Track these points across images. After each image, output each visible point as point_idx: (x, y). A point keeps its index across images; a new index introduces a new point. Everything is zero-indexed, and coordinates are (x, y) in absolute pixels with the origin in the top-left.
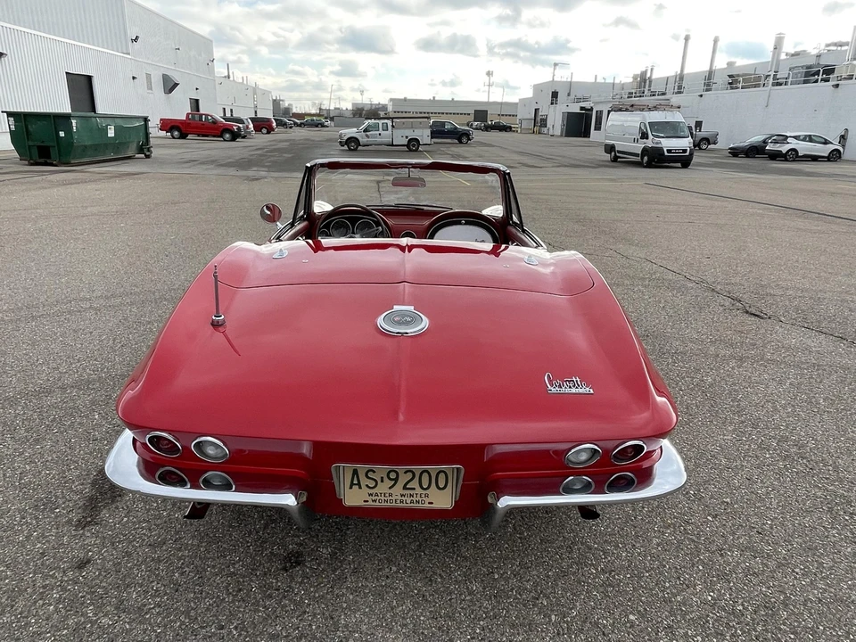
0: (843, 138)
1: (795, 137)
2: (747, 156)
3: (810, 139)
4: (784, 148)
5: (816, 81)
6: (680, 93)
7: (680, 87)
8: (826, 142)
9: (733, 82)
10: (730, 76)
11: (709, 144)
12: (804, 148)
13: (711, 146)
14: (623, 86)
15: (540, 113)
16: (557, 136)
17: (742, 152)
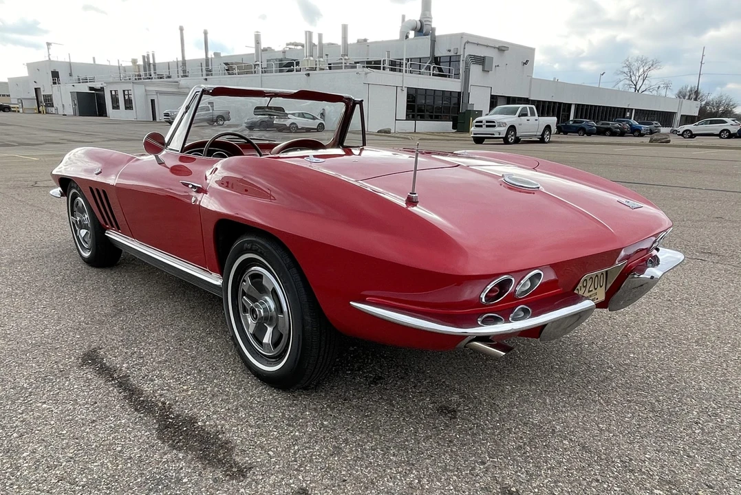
0: (322, 114)
2: (261, 129)
3: (302, 115)
4: (288, 123)
5: (292, 71)
6: (186, 76)
7: (184, 71)
8: (313, 118)
9: (229, 68)
10: (226, 64)
12: (302, 122)
13: (226, 122)
14: (125, 69)
15: (42, 94)
16: (70, 116)
17: (256, 126)
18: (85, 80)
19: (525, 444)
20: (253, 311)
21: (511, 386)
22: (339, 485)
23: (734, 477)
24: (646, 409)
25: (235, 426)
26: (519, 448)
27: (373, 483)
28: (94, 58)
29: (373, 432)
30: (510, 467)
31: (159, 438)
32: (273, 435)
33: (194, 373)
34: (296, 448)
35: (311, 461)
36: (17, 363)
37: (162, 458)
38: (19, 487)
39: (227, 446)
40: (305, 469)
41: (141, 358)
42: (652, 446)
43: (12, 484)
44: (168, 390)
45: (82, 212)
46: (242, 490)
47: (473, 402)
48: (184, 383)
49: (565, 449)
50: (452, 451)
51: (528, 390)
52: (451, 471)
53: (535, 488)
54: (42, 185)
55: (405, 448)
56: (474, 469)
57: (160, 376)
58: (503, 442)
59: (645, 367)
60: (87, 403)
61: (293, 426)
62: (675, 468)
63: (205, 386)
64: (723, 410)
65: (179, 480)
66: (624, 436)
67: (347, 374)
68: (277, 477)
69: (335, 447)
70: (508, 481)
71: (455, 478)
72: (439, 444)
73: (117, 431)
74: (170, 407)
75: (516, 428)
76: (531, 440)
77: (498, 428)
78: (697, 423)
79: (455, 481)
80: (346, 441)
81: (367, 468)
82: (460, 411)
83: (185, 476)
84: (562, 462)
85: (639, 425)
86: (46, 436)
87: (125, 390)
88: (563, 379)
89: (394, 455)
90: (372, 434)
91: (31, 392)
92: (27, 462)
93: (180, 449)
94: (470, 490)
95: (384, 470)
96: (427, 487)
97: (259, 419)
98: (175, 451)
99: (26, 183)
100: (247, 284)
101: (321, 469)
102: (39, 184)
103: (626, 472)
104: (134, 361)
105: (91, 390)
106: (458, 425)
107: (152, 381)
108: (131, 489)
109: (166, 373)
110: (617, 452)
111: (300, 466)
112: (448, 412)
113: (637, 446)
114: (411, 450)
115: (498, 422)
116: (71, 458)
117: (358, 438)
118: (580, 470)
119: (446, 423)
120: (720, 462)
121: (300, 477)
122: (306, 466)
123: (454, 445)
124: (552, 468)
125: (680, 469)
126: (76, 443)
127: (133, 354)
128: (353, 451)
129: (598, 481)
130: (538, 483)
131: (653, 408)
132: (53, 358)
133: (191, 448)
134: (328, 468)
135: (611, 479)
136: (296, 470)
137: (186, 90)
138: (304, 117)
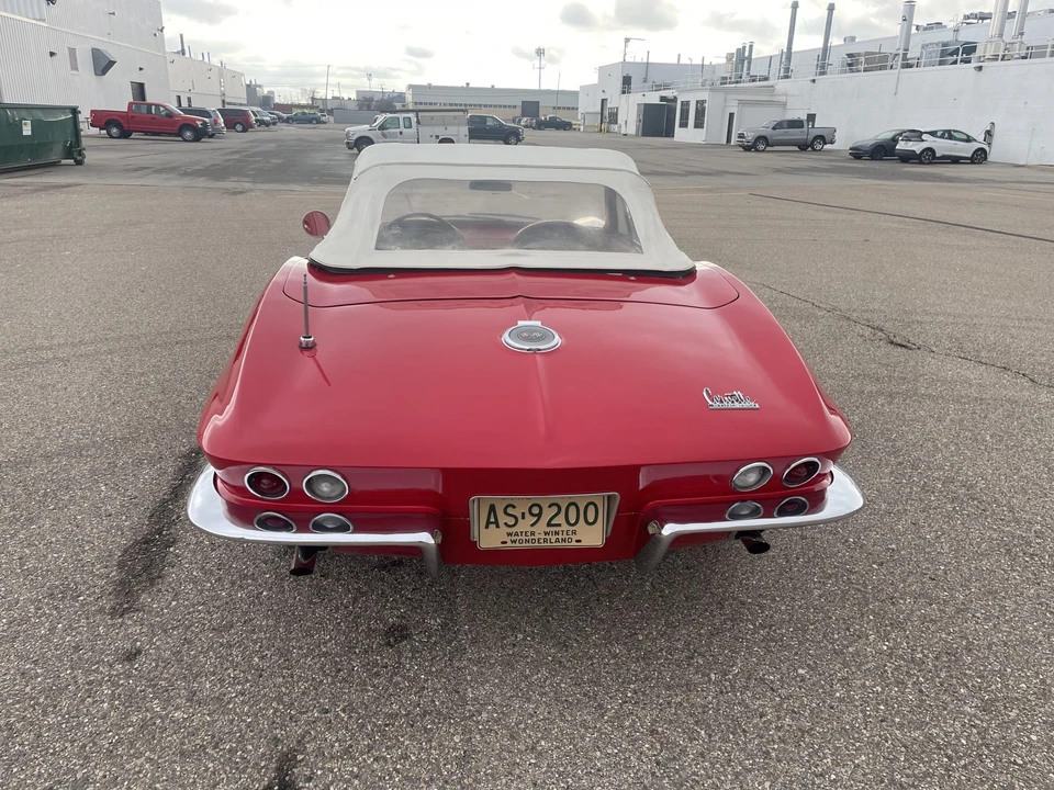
0: (989, 133)
2: (873, 159)
3: (949, 135)
4: (917, 147)
5: (955, 62)
6: (787, 77)
7: (787, 70)
8: (969, 141)
9: (853, 62)
10: (850, 55)
11: (825, 143)
12: (943, 147)
13: (827, 147)
14: (713, 67)
15: (609, 106)
16: (631, 136)
17: (866, 152)
18: (658, 88)
28: (679, 55)
137: (783, 99)
138: (951, 137)
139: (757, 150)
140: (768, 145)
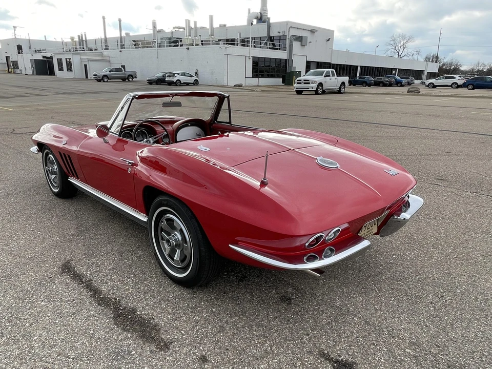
0: (196, 74)
1: (178, 74)
2: (157, 84)
3: (184, 74)
4: (175, 80)
6: (107, 49)
7: (106, 46)
8: (191, 76)
9: (136, 44)
10: (134, 41)
11: (133, 78)
12: (183, 79)
13: (135, 79)
14: (66, 44)
15: (11, 60)
16: (30, 75)
17: (154, 82)
18: (40, 52)
19: (332, 321)
20: (168, 241)
21: (323, 280)
22: (224, 353)
23: (451, 339)
24: (402, 294)
25: (160, 314)
26: (328, 324)
27: (244, 351)
28: (45, 36)
29: (242, 315)
30: (324, 337)
31: (115, 324)
32: (183, 319)
33: (132, 277)
34: (197, 328)
35: (207, 337)
36: (21, 272)
37: (118, 338)
38: (35, 361)
39: (155, 328)
40: (204, 342)
41: (98, 267)
42: (405, 320)
43: (30, 359)
44: (117, 289)
45: (52, 163)
46: (168, 358)
47: (300, 293)
48: (126, 284)
49: (355, 323)
50: (289, 327)
51: (333, 283)
52: (290, 341)
53: (338, 350)
54: (18, 132)
55: (262, 326)
56: (302, 339)
57: (111, 280)
58: (319, 320)
59: (402, 265)
60: (68, 300)
61: (194, 313)
62: (418, 334)
63: (139, 286)
64: (447, 293)
65: (130, 352)
66: (389, 314)
67: (225, 275)
68: (187, 348)
69: (220, 326)
70: (323, 347)
71: (291, 345)
72: (282, 323)
73: (89, 320)
74: (119, 302)
75: (326, 310)
76: (336, 318)
77: (315, 310)
78: (431, 303)
79: (292, 348)
80: (227, 322)
81: (240, 340)
82: (293, 299)
83: (133, 350)
84: (353, 332)
85: (398, 305)
86: (46, 325)
87: (90, 290)
88: (353, 275)
89: (256, 331)
90: (242, 317)
91: (33, 294)
92: (37, 344)
93: (128, 331)
94: (300, 353)
95: (250, 342)
96: (276, 352)
97: (173, 308)
98: (125, 333)
99: (7, 130)
100: (164, 224)
101: (213, 342)
102: (16, 131)
103: (390, 338)
104: (94, 269)
105: (70, 291)
106: (292, 309)
107: (107, 283)
108: (102, 359)
109: (115, 277)
110: (385, 325)
111: (201, 341)
112: (286, 300)
113: (396, 320)
114: (266, 327)
115: (316, 306)
116: (63, 339)
117: (234, 320)
118: (364, 337)
119: (285, 308)
120: (444, 329)
121: (201, 348)
122: (204, 340)
123: (291, 323)
124: (348, 337)
125: (421, 335)
126: (65, 329)
127: (93, 264)
128: (231, 329)
129: (374, 344)
130: (340, 347)
131: (406, 294)
132: (43, 269)
133: (135, 330)
134: (217, 341)
135: (381, 343)
136: (199, 343)
137: (108, 59)
138: (185, 76)
139: (104, 81)
140: (108, 79)
